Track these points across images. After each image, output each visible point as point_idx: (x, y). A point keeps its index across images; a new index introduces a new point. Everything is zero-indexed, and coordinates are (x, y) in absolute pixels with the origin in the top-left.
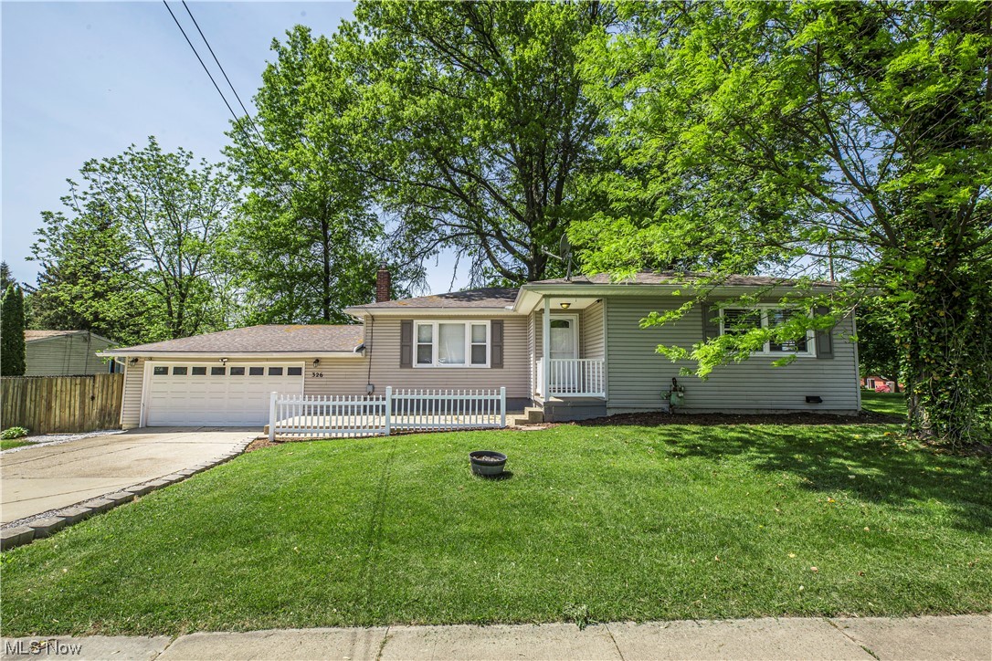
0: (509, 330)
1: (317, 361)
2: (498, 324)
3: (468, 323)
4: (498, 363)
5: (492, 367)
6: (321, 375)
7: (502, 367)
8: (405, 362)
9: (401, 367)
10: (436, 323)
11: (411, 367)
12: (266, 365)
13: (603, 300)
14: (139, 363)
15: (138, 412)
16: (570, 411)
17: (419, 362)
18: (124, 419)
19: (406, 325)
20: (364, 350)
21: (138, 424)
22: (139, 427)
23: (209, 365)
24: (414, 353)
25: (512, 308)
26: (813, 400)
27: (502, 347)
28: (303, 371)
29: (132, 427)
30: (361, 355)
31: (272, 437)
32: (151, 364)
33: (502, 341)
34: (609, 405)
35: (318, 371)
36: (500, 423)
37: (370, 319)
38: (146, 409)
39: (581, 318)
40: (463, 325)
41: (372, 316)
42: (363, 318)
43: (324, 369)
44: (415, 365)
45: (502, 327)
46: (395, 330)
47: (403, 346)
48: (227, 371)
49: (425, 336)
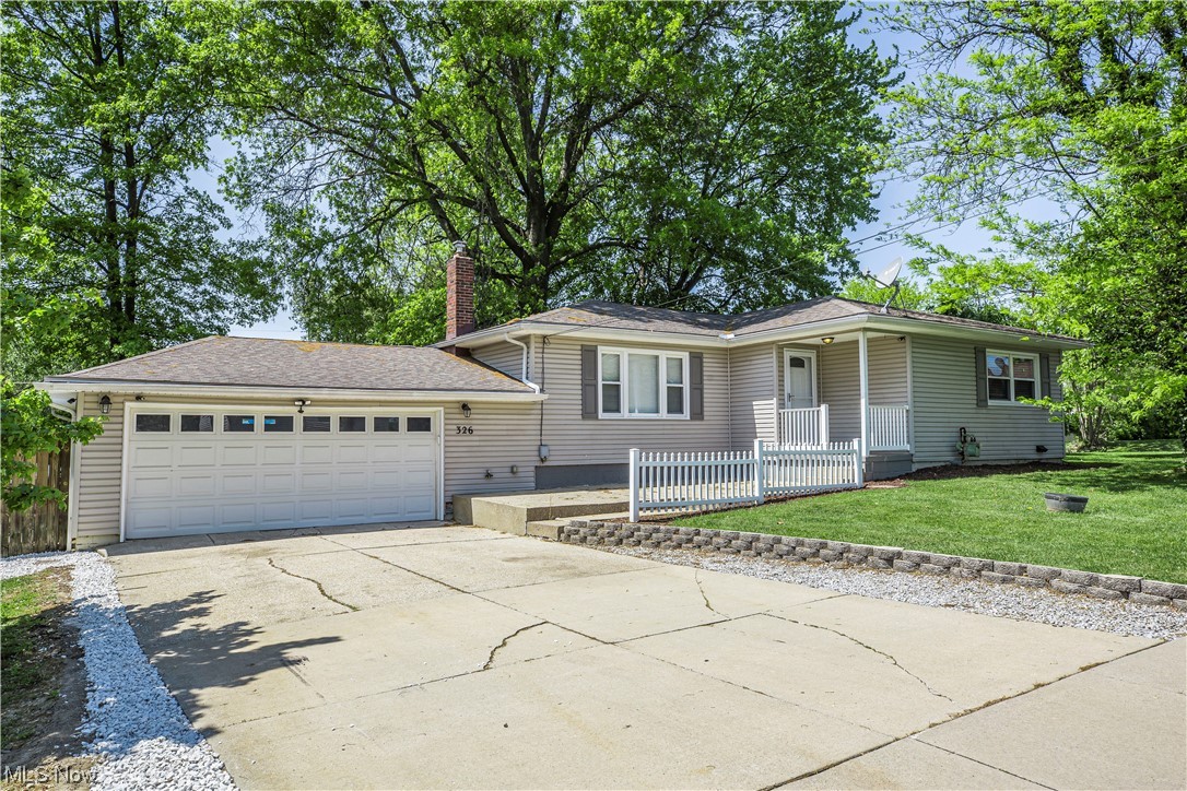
0: (710, 367)
1: (465, 407)
2: (697, 358)
3: (663, 355)
4: (697, 414)
5: (692, 419)
6: (471, 431)
7: (702, 419)
8: (589, 412)
9: (584, 418)
10: (624, 352)
11: (597, 418)
12: (370, 413)
13: (908, 339)
14: (114, 406)
15: (115, 510)
16: (885, 468)
17: (604, 411)
18: (82, 526)
19: (589, 353)
20: (542, 391)
21: (118, 535)
22: (119, 542)
23: (260, 412)
24: (600, 396)
25: (728, 338)
26: (1040, 449)
27: (701, 390)
28: (438, 424)
29: (98, 541)
30: (544, 397)
31: (636, 515)
32: (132, 410)
33: (702, 383)
34: (914, 459)
35: (464, 423)
36: (856, 481)
37: (541, 340)
38: (127, 502)
39: (818, 356)
40: (657, 357)
41: (545, 337)
42: (525, 339)
43: (475, 421)
44: (601, 414)
45: (702, 362)
46: (575, 359)
47: (584, 385)
48: (298, 423)
49: (611, 371)
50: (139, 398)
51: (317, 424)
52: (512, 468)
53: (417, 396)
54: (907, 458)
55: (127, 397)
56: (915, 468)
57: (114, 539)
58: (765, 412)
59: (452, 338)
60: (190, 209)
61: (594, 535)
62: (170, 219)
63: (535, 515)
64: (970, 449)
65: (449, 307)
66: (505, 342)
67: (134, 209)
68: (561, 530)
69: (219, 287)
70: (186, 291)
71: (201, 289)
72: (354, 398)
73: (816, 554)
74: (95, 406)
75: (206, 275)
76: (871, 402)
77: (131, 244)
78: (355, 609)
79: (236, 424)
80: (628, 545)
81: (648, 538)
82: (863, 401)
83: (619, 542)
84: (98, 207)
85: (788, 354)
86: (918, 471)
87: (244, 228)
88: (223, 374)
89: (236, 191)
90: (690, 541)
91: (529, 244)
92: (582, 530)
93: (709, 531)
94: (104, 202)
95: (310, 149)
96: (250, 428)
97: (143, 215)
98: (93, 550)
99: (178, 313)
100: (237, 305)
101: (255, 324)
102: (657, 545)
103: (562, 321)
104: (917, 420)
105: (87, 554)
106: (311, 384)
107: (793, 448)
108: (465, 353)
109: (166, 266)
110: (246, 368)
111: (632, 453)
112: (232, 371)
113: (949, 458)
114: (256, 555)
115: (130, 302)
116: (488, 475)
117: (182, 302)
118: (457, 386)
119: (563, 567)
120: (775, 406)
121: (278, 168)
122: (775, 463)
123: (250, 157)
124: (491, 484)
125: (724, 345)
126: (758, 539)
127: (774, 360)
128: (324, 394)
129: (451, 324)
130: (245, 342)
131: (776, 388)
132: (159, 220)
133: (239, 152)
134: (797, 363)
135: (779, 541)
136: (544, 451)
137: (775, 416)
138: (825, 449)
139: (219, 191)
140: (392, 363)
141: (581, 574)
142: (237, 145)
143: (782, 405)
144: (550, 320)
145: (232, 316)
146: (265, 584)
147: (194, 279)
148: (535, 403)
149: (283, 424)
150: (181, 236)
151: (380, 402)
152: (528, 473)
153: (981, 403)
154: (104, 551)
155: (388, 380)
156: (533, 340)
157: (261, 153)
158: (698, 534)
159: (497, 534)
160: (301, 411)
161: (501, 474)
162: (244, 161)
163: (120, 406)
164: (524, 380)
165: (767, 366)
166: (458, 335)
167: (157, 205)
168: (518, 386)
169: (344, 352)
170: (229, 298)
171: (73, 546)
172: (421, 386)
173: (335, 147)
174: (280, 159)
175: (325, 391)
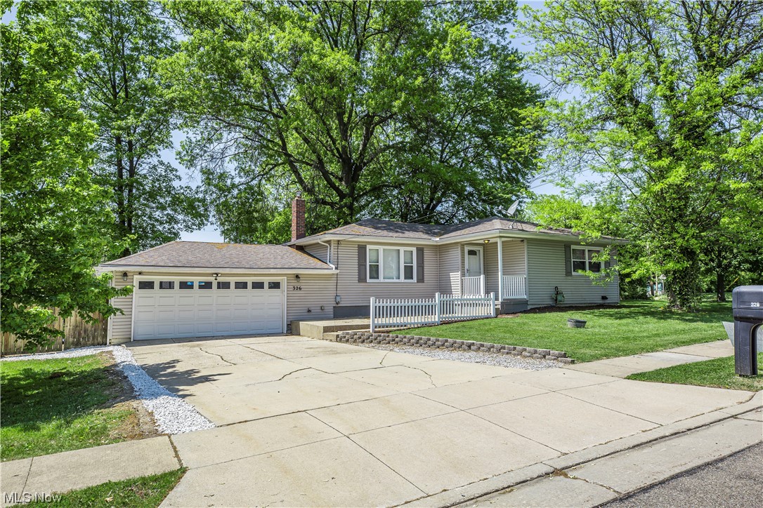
0: (428, 255)
1: (297, 276)
2: (420, 250)
3: (402, 249)
4: (421, 279)
5: (418, 282)
6: (300, 289)
7: (423, 282)
8: (362, 279)
9: (359, 282)
10: (381, 248)
11: (366, 282)
12: (250, 280)
13: (525, 241)
14: (129, 277)
15: (129, 326)
16: (512, 307)
17: (370, 278)
18: (114, 334)
19: (362, 249)
20: (336, 268)
21: (130, 338)
22: (130, 341)
23: (197, 280)
24: (367, 270)
25: (436, 240)
26: (604, 298)
27: (423, 267)
28: (284, 285)
29: (122, 341)
30: (338, 271)
31: (373, 330)
32: (137, 279)
33: (423, 263)
34: (529, 303)
35: (297, 285)
36: (492, 314)
37: (337, 243)
38: (134, 323)
39: (484, 249)
40: (399, 250)
41: (339, 241)
42: (329, 242)
43: (302, 283)
44: (368, 280)
45: (423, 253)
46: (354, 252)
47: (359, 265)
48: (215, 285)
49: (374, 258)
50: (140, 273)
51: (224, 286)
52: (321, 307)
53: (272, 271)
54: (525, 302)
55: (135, 273)
56: (529, 307)
57: (128, 340)
58: (455, 277)
59: (294, 241)
60: (161, 170)
61: (352, 338)
62: (150, 176)
63: (327, 330)
64: (559, 298)
65: (293, 225)
66: (318, 243)
67: (132, 171)
68: (338, 336)
69: (175, 211)
70: (157, 214)
71: (166, 212)
72: (241, 272)
73: (443, 345)
74: (120, 277)
75: (169, 206)
76: (504, 273)
77: (130, 191)
78: (235, 364)
79: (184, 285)
80: (367, 343)
81: (375, 339)
82: (500, 273)
83: (363, 342)
84: (113, 169)
85: (467, 249)
86: (531, 309)
87: (189, 180)
88: (179, 261)
89: (185, 158)
90: (394, 340)
91: (343, 187)
92: (347, 336)
93: (401, 336)
94: (116, 167)
95: (225, 134)
96: (191, 287)
97: (137, 174)
98: (119, 345)
99: (153, 225)
100: (184, 221)
101: (195, 231)
102: (379, 342)
103: (347, 233)
104: (530, 282)
105: (116, 347)
106: (221, 266)
107: (468, 297)
108: (301, 248)
109: (148, 200)
110: (190, 258)
111: (372, 299)
112: (183, 260)
113: (549, 302)
114: (194, 346)
115: (130, 221)
116: (309, 311)
117: (157, 220)
118: (293, 266)
119: (331, 351)
120: (459, 276)
121: (207, 145)
122: (459, 305)
123: (194, 140)
124: (310, 315)
125: (435, 244)
126: (421, 339)
127: (459, 251)
128: (227, 271)
129: (294, 233)
130: (189, 244)
131: (460, 266)
132: (145, 177)
133: (187, 137)
134: (472, 253)
135: (429, 340)
136: (338, 299)
137: (459, 280)
138: (483, 297)
139: (176, 159)
140: (262, 254)
141: (338, 353)
142: (186, 133)
143: (463, 275)
144: (342, 233)
145: (182, 227)
146: (198, 357)
147: (163, 208)
148: (333, 274)
149: (208, 285)
150: (156, 184)
151: (254, 274)
152: (330, 310)
153: (568, 274)
154: (124, 345)
155: (259, 263)
156: (332, 243)
157: (199, 138)
158: (397, 337)
159: (310, 339)
160: (216, 279)
161: (316, 310)
162: (191, 142)
163: (132, 277)
164: (328, 262)
165: (455, 255)
166: (297, 239)
167: (143, 170)
168: (325, 266)
169: (239, 249)
170: (180, 217)
171: (110, 343)
172: (275, 266)
173: (237, 135)
174: (210, 140)
175: (228, 269)
